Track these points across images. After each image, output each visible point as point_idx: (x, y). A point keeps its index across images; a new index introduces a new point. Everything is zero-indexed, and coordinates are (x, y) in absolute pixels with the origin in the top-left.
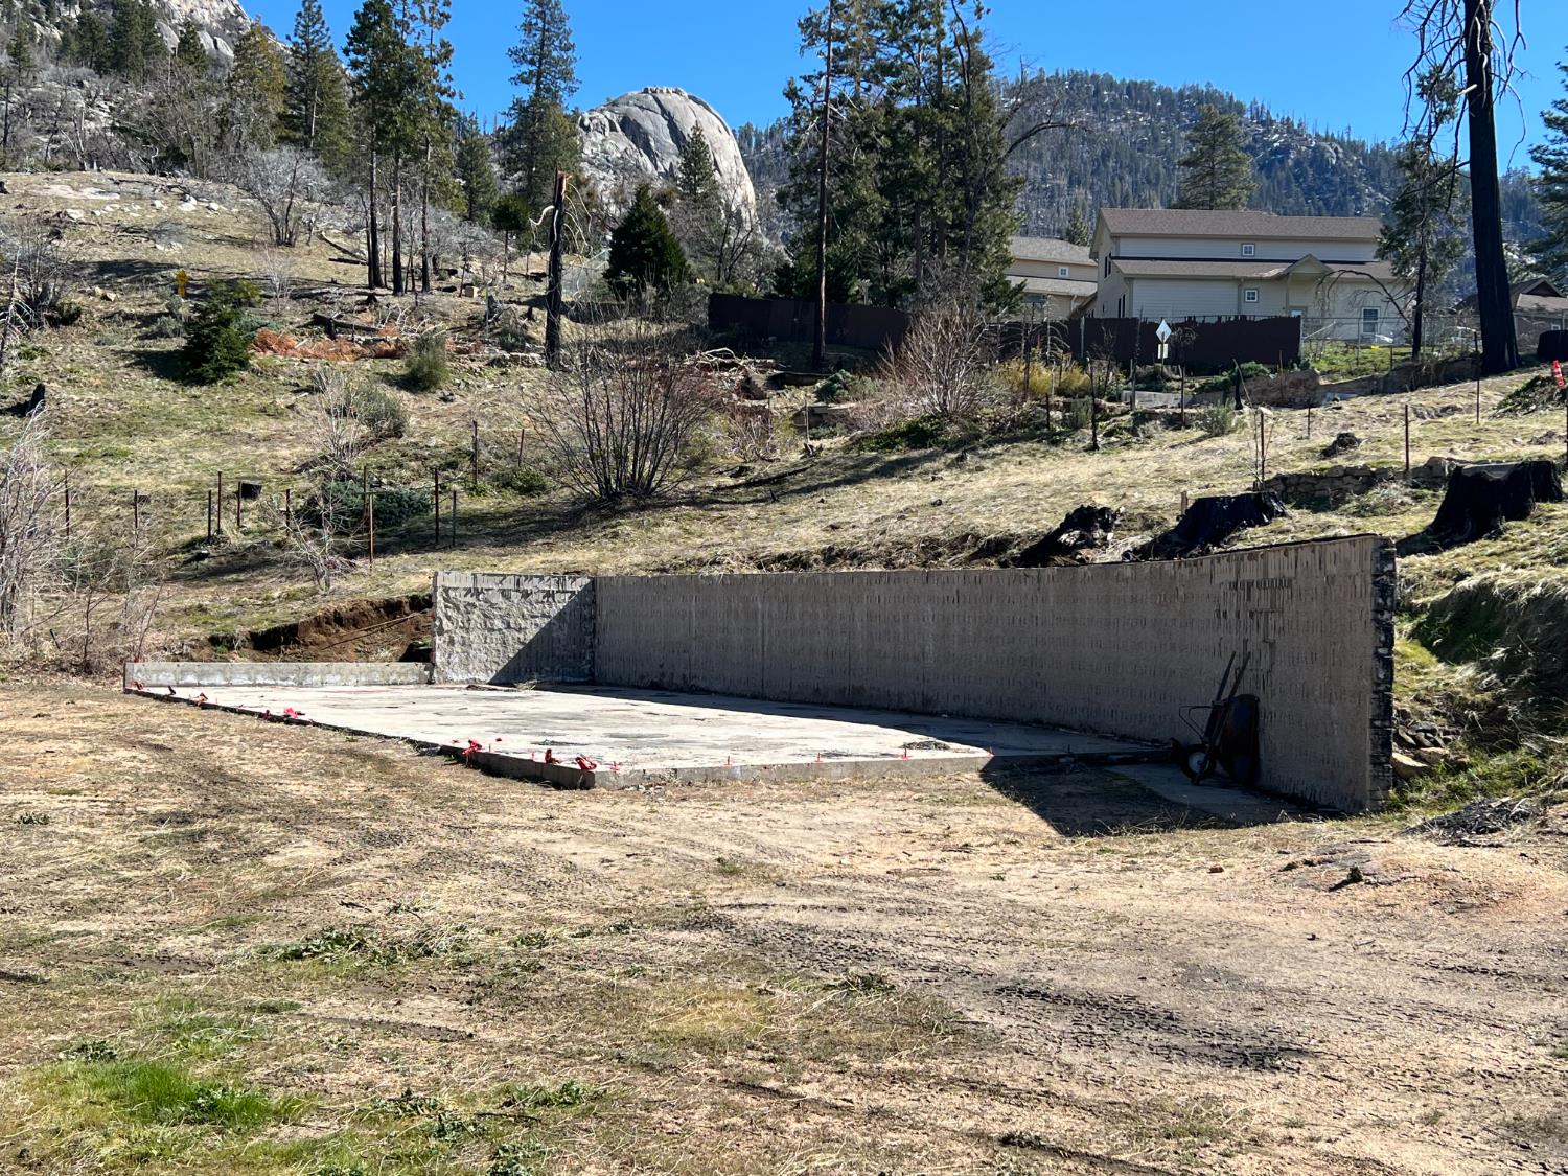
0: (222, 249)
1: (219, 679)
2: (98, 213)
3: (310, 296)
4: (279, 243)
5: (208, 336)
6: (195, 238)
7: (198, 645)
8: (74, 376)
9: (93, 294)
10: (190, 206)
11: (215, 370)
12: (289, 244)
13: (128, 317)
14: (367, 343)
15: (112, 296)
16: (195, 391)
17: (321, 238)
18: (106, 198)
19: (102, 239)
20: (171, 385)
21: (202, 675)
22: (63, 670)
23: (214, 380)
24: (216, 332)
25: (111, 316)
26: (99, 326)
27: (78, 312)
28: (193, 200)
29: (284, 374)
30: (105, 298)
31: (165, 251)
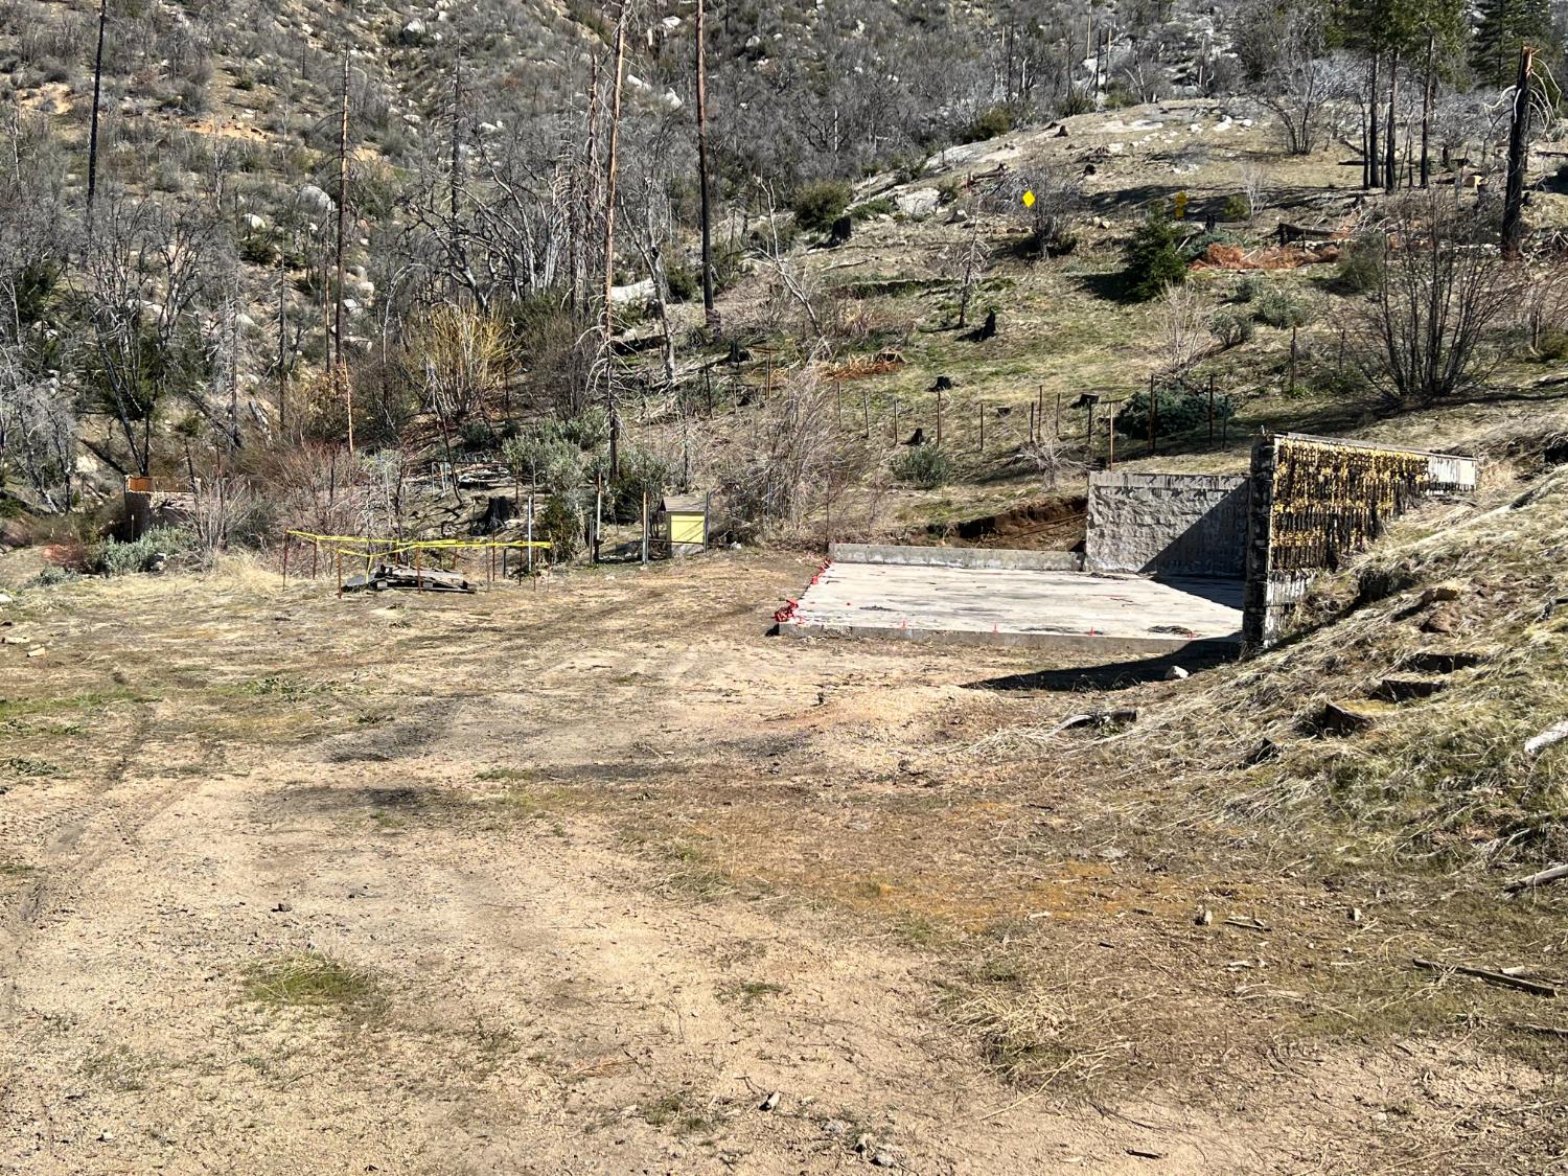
0: (1239, 166)
1: (900, 559)
2: (1135, 144)
3: (1303, 204)
4: (1295, 152)
5: (1145, 257)
6: (1215, 158)
7: (917, 533)
8: (1028, 303)
9: (1092, 223)
10: (1226, 125)
11: (1150, 288)
12: (1305, 153)
13: (1117, 242)
14: (1318, 247)
15: (1107, 224)
16: (1129, 309)
17: (1343, 142)
18: (1150, 128)
19: (1130, 169)
20: (1109, 305)
21: (886, 555)
22: (808, 548)
23: (1149, 298)
24: (1153, 253)
25: (1102, 243)
26: (1091, 253)
27: (1074, 242)
28: (1229, 119)
29: (1216, 286)
30: (1101, 226)
31: (1183, 174)
